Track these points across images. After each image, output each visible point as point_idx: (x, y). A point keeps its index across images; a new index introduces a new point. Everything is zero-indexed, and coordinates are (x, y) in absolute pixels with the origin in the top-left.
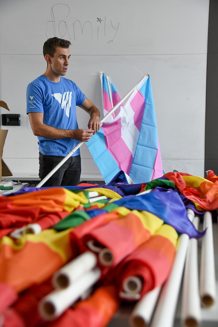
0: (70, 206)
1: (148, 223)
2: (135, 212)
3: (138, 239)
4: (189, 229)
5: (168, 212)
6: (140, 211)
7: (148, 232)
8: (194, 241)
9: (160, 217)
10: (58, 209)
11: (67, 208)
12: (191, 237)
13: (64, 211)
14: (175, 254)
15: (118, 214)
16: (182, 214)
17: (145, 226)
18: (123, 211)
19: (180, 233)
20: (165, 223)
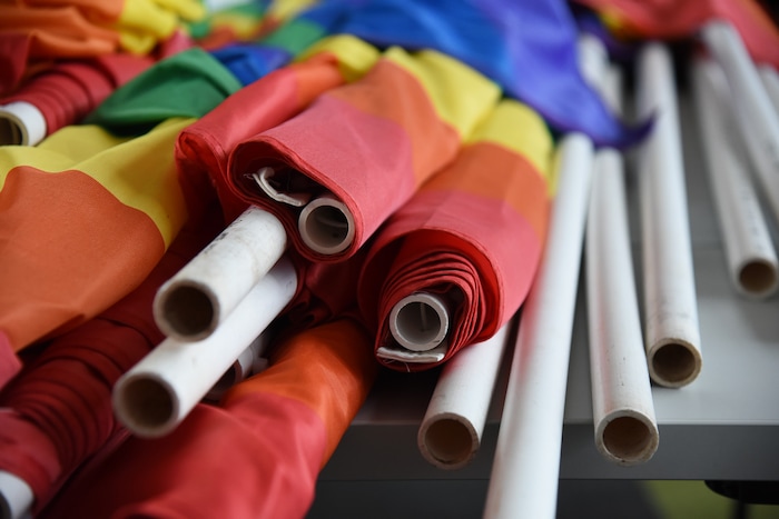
0: (138, 31)
1: (449, 101)
2: (396, 56)
3: (423, 160)
4: (589, 116)
5: (513, 55)
6: (412, 50)
7: (450, 131)
8: (611, 161)
9: (488, 71)
10: (98, 44)
11: (129, 41)
12: (598, 145)
13: (120, 50)
14: (548, 210)
15: (334, 63)
16: (562, 58)
17: (442, 112)
18: (352, 51)
19: (558, 132)
20: (507, 95)
